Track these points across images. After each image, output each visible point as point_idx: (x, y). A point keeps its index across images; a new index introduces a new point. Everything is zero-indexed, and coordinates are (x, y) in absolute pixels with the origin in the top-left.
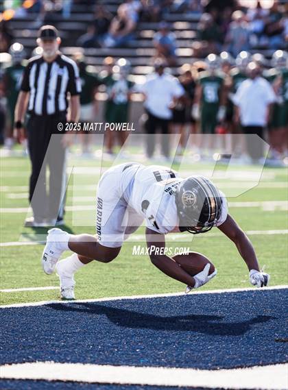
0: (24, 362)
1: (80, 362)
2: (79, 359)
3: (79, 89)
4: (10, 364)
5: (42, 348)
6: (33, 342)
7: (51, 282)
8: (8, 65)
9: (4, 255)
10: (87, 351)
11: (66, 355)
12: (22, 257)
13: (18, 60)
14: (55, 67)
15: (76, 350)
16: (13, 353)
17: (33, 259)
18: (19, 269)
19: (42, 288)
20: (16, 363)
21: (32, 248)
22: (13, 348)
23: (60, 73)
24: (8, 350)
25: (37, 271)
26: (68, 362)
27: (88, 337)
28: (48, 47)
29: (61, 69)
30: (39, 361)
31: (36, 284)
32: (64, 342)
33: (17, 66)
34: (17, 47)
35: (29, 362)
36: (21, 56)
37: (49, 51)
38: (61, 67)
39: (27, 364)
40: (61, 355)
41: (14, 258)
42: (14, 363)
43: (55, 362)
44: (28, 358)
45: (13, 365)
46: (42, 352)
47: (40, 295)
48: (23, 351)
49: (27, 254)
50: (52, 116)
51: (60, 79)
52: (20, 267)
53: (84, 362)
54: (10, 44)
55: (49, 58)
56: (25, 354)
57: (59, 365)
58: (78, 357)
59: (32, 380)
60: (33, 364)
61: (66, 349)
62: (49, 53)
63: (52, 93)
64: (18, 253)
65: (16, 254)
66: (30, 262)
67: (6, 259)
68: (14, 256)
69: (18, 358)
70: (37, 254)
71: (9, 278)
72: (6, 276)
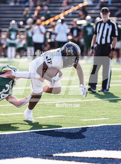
0: (92, 150)
1: (116, 150)
2: (115, 149)
3: (117, 34)
4: (86, 151)
5: (99, 144)
6: (96, 142)
7: (103, 116)
8: (85, 25)
9: (84, 105)
10: (119, 146)
11: (110, 147)
12: (91, 106)
13: (89, 23)
14: (107, 25)
15: (114, 145)
16: (88, 146)
17: (96, 106)
18: (90, 111)
19: (99, 119)
20: (89, 151)
21: (95, 102)
22: (87, 144)
23: (109, 28)
24: (85, 145)
25: (97, 111)
26: (111, 150)
27: (119, 140)
28: (104, 17)
29: (109, 26)
30: (98, 150)
31: (97, 117)
32: (109, 142)
33: (89, 25)
34: (88, 17)
35: (94, 150)
36: (90, 21)
38: (109, 25)
39: (93, 151)
40: (108, 147)
41: (88, 106)
42: (88, 150)
43: (105, 150)
44: (94, 149)
45: (88, 151)
46: (100, 146)
47: (100, 122)
48: (92, 146)
49: (93, 104)
51: (108, 30)
52: (90, 110)
53: (117, 150)
54: (86, 16)
55: (105, 21)
56: (93, 147)
57: (107, 151)
58: (115, 148)
59: (96, 158)
60: (96, 151)
61: (110, 145)
62: (105, 19)
63: (104, 36)
64: (89, 104)
66: (95, 108)
67: (84, 107)
68: (88, 105)
69: (89, 148)
70: (97, 105)
71: (86, 114)
72: (84, 114)
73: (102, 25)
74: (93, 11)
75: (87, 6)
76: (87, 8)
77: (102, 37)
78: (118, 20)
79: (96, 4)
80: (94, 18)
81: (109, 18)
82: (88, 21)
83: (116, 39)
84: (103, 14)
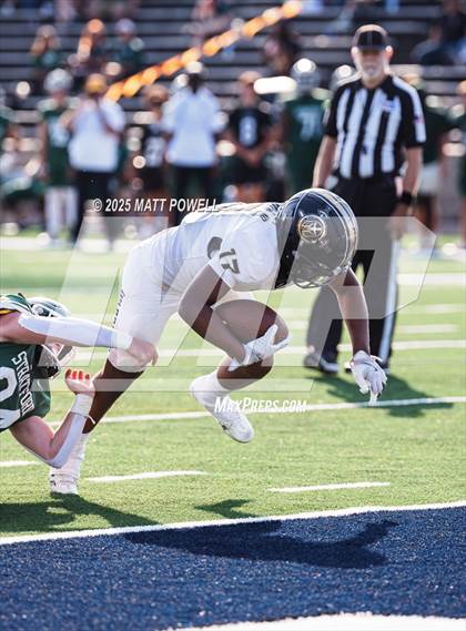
0: (319, 614)
1: (418, 614)
2: (417, 608)
3: (421, 135)
4: (295, 618)
5: (350, 590)
6: (334, 579)
7: (365, 474)
8: (290, 98)
9: (283, 428)
10: (430, 595)
11: (392, 602)
12: (315, 431)
13: (305, 87)
14: (380, 96)
15: (409, 592)
16: (300, 598)
17: (334, 434)
18: (310, 451)
19: (349, 486)
20: (306, 616)
21: (333, 415)
22: (300, 589)
23: (387, 109)
24: (291, 593)
25: (340, 455)
26: (396, 613)
27: (432, 570)
28: (369, 64)
29: (389, 103)
30: (345, 612)
31: (340, 478)
32: (390, 579)
33: (306, 99)
34: (304, 66)
35: (328, 613)
36: (312, 81)
37: (371, 70)
38: (390, 98)
39: (325, 618)
40: (384, 601)
41: (302, 433)
42: (301, 615)
43: (374, 614)
44: (326, 607)
45: (300, 619)
46: (352, 595)
47: (350, 497)
48: (317, 595)
49: (324, 426)
50: (368, 180)
51: (385, 118)
52: (312, 448)
53: (425, 614)
54: (293, 61)
55: (371, 81)
56: (322, 601)
57: (380, 619)
58: (413, 605)
60: (335, 617)
61: (394, 591)
62: (371, 74)
63: (370, 142)
64: (308, 424)
65: (305, 425)
66: (329, 440)
67: (287, 435)
68: (301, 429)
69: (308, 607)
70: (341, 426)
71: (291, 467)
72: (287, 465)
73: (361, 97)
74: (322, 41)
75: (298, 19)
76: (296, 29)
77: (359, 148)
78: (425, 79)
79: (337, 9)
80: (326, 70)
81: (388, 70)
82: (304, 79)
83: (418, 154)
84: (365, 53)
